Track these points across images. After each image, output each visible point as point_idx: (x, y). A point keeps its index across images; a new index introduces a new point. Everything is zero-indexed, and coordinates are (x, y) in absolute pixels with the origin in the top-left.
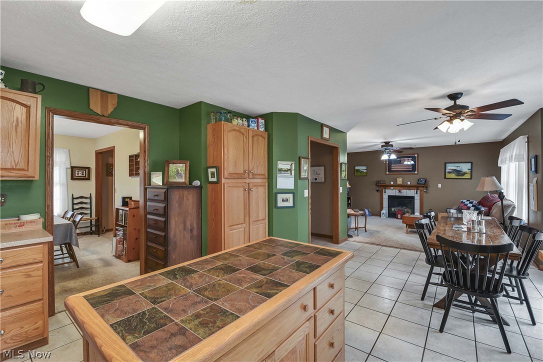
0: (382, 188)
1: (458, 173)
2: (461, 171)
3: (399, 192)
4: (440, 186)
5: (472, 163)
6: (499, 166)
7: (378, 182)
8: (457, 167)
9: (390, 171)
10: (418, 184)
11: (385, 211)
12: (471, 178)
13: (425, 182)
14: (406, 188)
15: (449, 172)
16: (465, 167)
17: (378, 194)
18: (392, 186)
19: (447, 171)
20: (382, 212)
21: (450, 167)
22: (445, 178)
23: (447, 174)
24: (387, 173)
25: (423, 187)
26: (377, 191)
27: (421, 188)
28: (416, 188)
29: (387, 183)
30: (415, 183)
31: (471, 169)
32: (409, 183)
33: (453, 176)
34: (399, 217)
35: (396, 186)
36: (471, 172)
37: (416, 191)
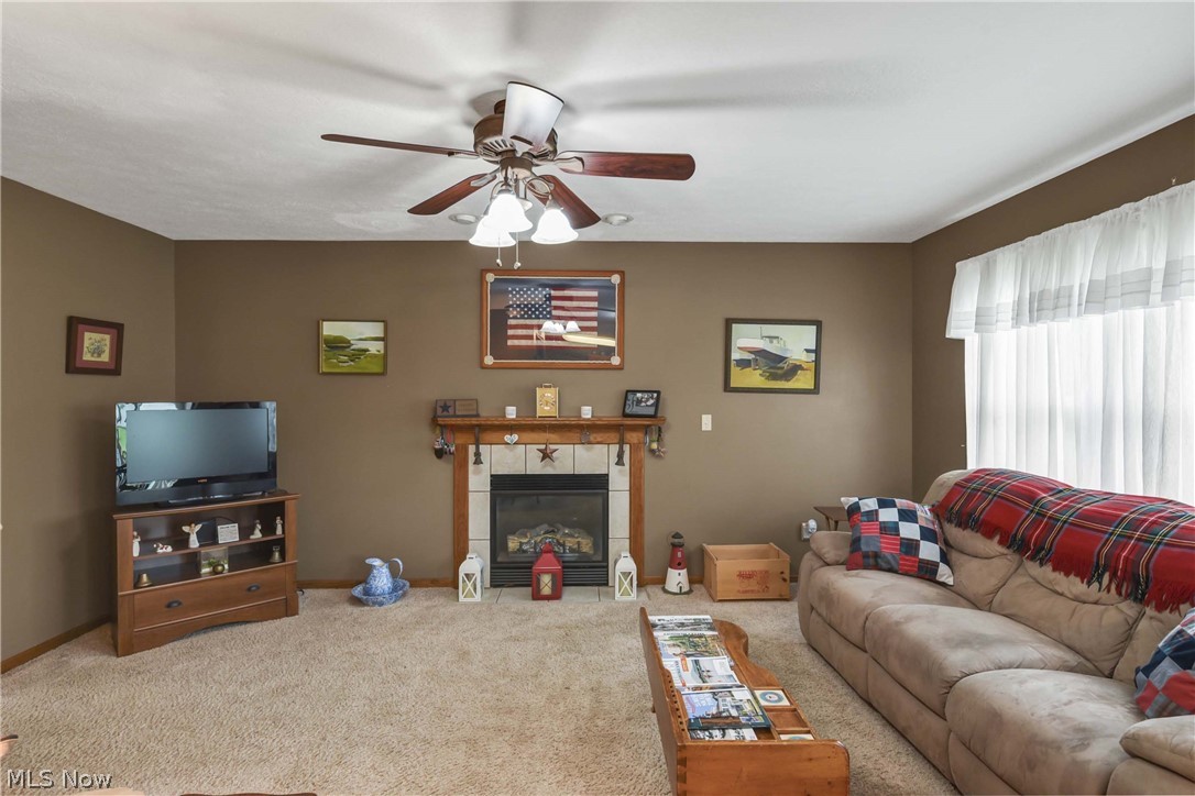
0: (461, 439)
1: (775, 365)
2: (782, 359)
3: (546, 455)
4: (707, 422)
5: (818, 324)
6: (952, 332)
7: (445, 408)
8: (771, 338)
9: (500, 349)
10: (625, 415)
11: (476, 564)
12: (816, 390)
13: (656, 405)
14: (575, 436)
15: (743, 364)
16: (796, 343)
17: (444, 470)
18: (511, 428)
19: (735, 355)
20: (464, 568)
21: (747, 339)
22: (727, 388)
23: (734, 370)
24: (489, 360)
25: (646, 429)
26: (439, 454)
27: (634, 437)
28: (614, 436)
29: (486, 413)
30: (609, 413)
31: (817, 351)
32: (587, 412)
33: (754, 378)
34: (546, 590)
35: (529, 427)
36: (817, 362)
37: (615, 449)
